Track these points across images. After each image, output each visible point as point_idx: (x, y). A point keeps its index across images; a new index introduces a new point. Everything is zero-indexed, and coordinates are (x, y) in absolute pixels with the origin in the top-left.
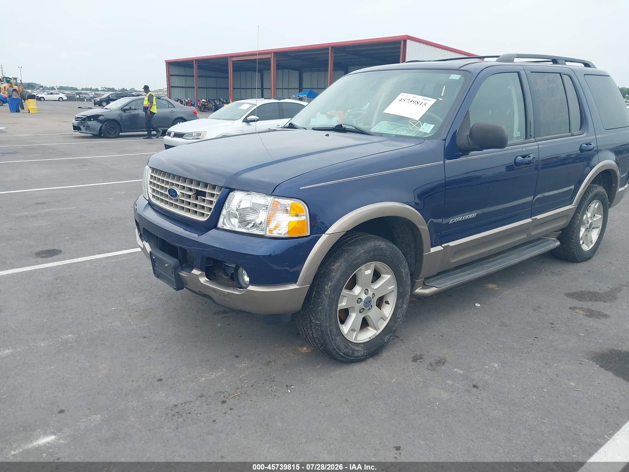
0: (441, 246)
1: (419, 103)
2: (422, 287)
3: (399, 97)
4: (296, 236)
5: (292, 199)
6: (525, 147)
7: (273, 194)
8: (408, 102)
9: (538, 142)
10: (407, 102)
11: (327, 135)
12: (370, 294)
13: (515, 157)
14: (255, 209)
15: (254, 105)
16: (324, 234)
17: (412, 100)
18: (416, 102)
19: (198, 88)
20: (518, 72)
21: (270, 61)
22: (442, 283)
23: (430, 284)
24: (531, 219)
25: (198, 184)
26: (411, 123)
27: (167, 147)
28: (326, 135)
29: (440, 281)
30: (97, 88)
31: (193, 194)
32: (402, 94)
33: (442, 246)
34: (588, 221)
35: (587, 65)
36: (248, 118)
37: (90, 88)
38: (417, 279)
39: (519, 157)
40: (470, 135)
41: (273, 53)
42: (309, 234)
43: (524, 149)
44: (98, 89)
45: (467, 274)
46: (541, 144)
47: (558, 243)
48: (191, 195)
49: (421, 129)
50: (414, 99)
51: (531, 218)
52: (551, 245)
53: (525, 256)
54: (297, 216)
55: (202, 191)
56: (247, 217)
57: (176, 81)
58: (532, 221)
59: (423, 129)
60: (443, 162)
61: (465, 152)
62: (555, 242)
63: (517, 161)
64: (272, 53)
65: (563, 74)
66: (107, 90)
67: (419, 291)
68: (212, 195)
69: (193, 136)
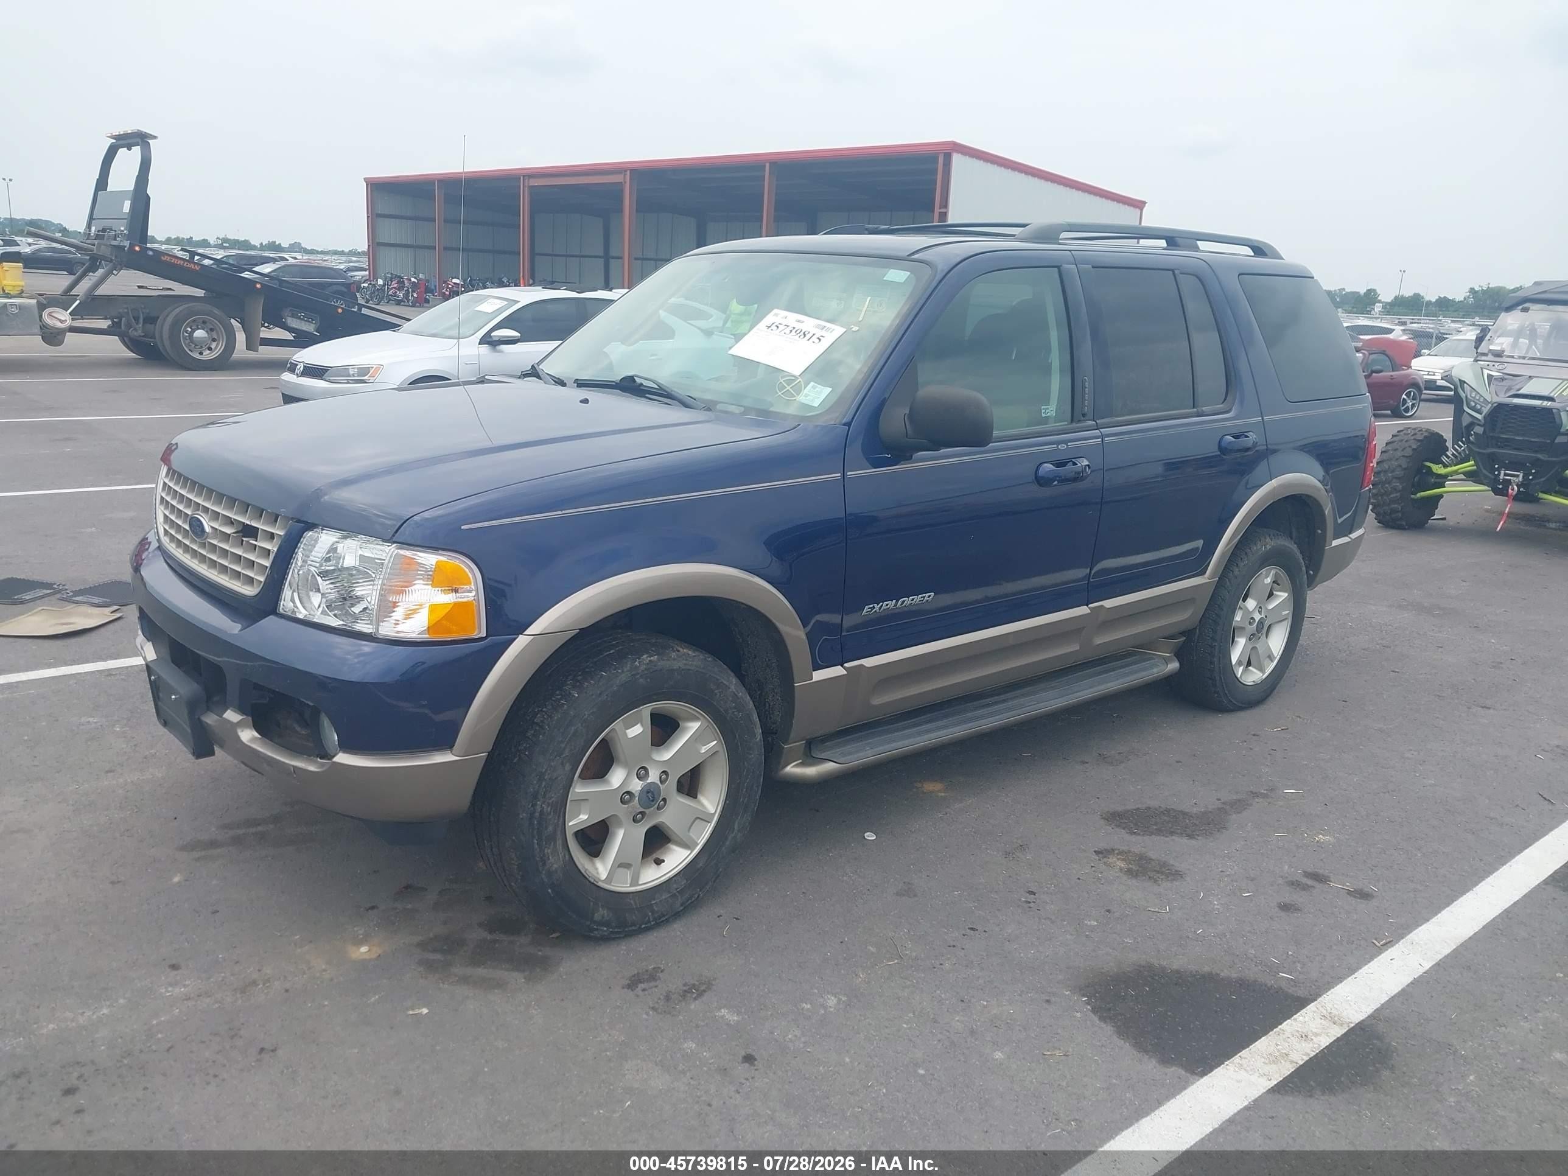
0: (842, 666)
1: (808, 337)
2: (800, 761)
3: (769, 319)
4: (449, 639)
5: (440, 552)
6: (1066, 442)
7: (394, 539)
8: (785, 331)
9: (1101, 430)
10: (783, 332)
11: (585, 401)
12: (653, 777)
13: (1038, 464)
14: (365, 570)
15: (513, 303)
16: (521, 634)
17: (794, 328)
18: (802, 333)
19: (445, 249)
20: (1058, 267)
21: (622, 191)
22: (850, 754)
23: (823, 756)
24: (1089, 608)
25: (245, 507)
26: (782, 381)
27: (288, 399)
28: (581, 402)
29: (848, 748)
30: (206, 238)
31: (234, 531)
32: (776, 311)
33: (845, 668)
34: (1252, 618)
35: (1259, 250)
36: (493, 334)
37: (187, 239)
38: (786, 742)
39: (1046, 465)
40: (912, 417)
41: (628, 172)
42: (485, 635)
43: (1063, 447)
44: (207, 240)
45: (920, 734)
46: (1108, 435)
47: (1174, 665)
48: (229, 535)
49: (802, 398)
50: (798, 326)
51: (1087, 605)
52: (1155, 670)
53: (1078, 694)
54: (456, 591)
55: (251, 526)
56: (357, 589)
57: (391, 231)
58: (1089, 611)
59: (806, 395)
60: (839, 475)
61: (900, 453)
62: (1167, 661)
63: (1041, 472)
64: (626, 171)
65: (1181, 273)
66: (227, 245)
67: (793, 769)
68: (272, 536)
69: (349, 376)
